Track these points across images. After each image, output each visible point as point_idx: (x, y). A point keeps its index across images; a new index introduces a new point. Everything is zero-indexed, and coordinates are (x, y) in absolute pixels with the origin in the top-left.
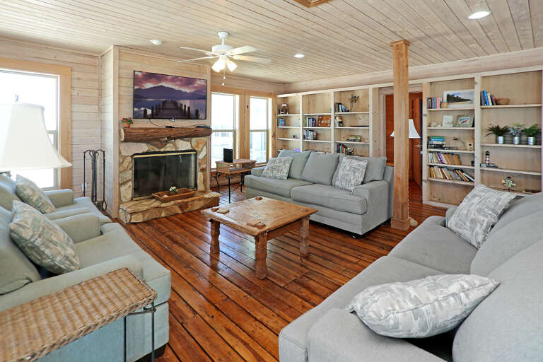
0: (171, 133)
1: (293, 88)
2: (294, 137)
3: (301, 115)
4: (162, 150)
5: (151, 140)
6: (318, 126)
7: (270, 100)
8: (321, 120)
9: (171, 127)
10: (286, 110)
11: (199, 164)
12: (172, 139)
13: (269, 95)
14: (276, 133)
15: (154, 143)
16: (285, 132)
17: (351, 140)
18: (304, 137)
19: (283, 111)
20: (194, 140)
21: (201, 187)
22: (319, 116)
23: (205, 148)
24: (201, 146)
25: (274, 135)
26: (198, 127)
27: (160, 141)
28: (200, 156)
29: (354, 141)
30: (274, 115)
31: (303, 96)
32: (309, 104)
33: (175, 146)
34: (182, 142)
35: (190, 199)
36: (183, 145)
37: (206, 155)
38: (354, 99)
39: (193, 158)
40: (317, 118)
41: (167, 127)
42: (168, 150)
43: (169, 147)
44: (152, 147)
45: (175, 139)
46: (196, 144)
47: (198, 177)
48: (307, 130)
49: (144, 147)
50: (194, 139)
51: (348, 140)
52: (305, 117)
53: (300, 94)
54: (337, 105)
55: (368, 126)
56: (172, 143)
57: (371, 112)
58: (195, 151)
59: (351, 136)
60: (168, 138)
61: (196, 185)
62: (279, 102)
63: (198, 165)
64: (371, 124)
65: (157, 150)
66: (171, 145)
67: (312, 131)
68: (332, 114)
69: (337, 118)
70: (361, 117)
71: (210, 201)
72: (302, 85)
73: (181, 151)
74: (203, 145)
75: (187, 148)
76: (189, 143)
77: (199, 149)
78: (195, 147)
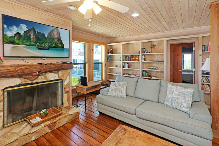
0: (42, 69)
1: (116, 40)
2: (116, 66)
3: (121, 55)
4: (34, 82)
5: (23, 75)
6: (131, 61)
7: (103, 47)
8: (132, 57)
9: (41, 64)
10: (112, 52)
11: (65, 88)
12: (43, 73)
13: (103, 44)
14: (107, 64)
15: (27, 77)
16: (111, 64)
17: (150, 69)
18: (123, 67)
19: (110, 52)
20: (60, 72)
21: (66, 104)
22: (131, 55)
23: (68, 77)
24: (65, 76)
25: (105, 66)
26: (63, 63)
27: (33, 75)
28: (65, 83)
29: (152, 69)
30: (106, 54)
31: (122, 44)
32: (125, 49)
33: (46, 77)
34: (51, 74)
35: (58, 118)
36: (52, 77)
37: (69, 82)
38: (153, 46)
39: (60, 84)
40: (130, 57)
41: (38, 64)
42: (39, 81)
44: (25, 80)
45: (45, 72)
46: (62, 75)
47: (64, 98)
48: (124, 63)
49: (17, 81)
51: (148, 68)
52: (123, 56)
53: (121, 44)
54: (143, 49)
55: (163, 61)
56: (43, 76)
57: (165, 53)
58: (61, 79)
59: (150, 66)
60: (39, 72)
61: (62, 104)
62: (108, 48)
63: (63, 89)
64: (165, 60)
65: (30, 82)
67: (127, 63)
68: (141, 54)
69: (143, 56)
70: (156, 56)
71: (73, 116)
72: (121, 39)
73: (51, 81)
74: (67, 75)
75: (56, 78)
76: (57, 74)
77: (64, 78)
78: (61, 77)
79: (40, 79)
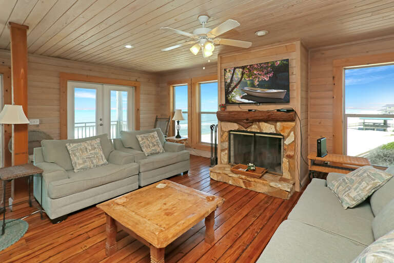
11: (285, 149)
12: (257, 121)
15: (241, 123)
21: (286, 174)
23: (292, 133)
24: (287, 131)
28: (286, 142)
33: (259, 127)
34: (266, 124)
36: (268, 128)
41: (249, 110)
42: (253, 130)
43: (254, 128)
44: (241, 126)
45: (259, 121)
46: (282, 128)
47: (283, 164)
49: (235, 126)
50: (278, 124)
56: (257, 125)
58: (281, 135)
60: (246, 120)
65: (245, 130)
66: (256, 127)
74: (290, 130)
75: (271, 131)
76: (274, 126)
77: (285, 134)
78: (280, 132)
79: (253, 128)
